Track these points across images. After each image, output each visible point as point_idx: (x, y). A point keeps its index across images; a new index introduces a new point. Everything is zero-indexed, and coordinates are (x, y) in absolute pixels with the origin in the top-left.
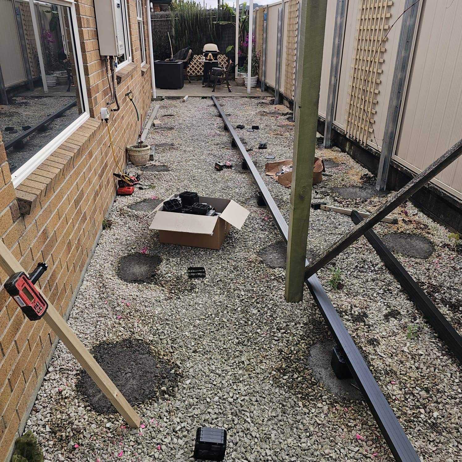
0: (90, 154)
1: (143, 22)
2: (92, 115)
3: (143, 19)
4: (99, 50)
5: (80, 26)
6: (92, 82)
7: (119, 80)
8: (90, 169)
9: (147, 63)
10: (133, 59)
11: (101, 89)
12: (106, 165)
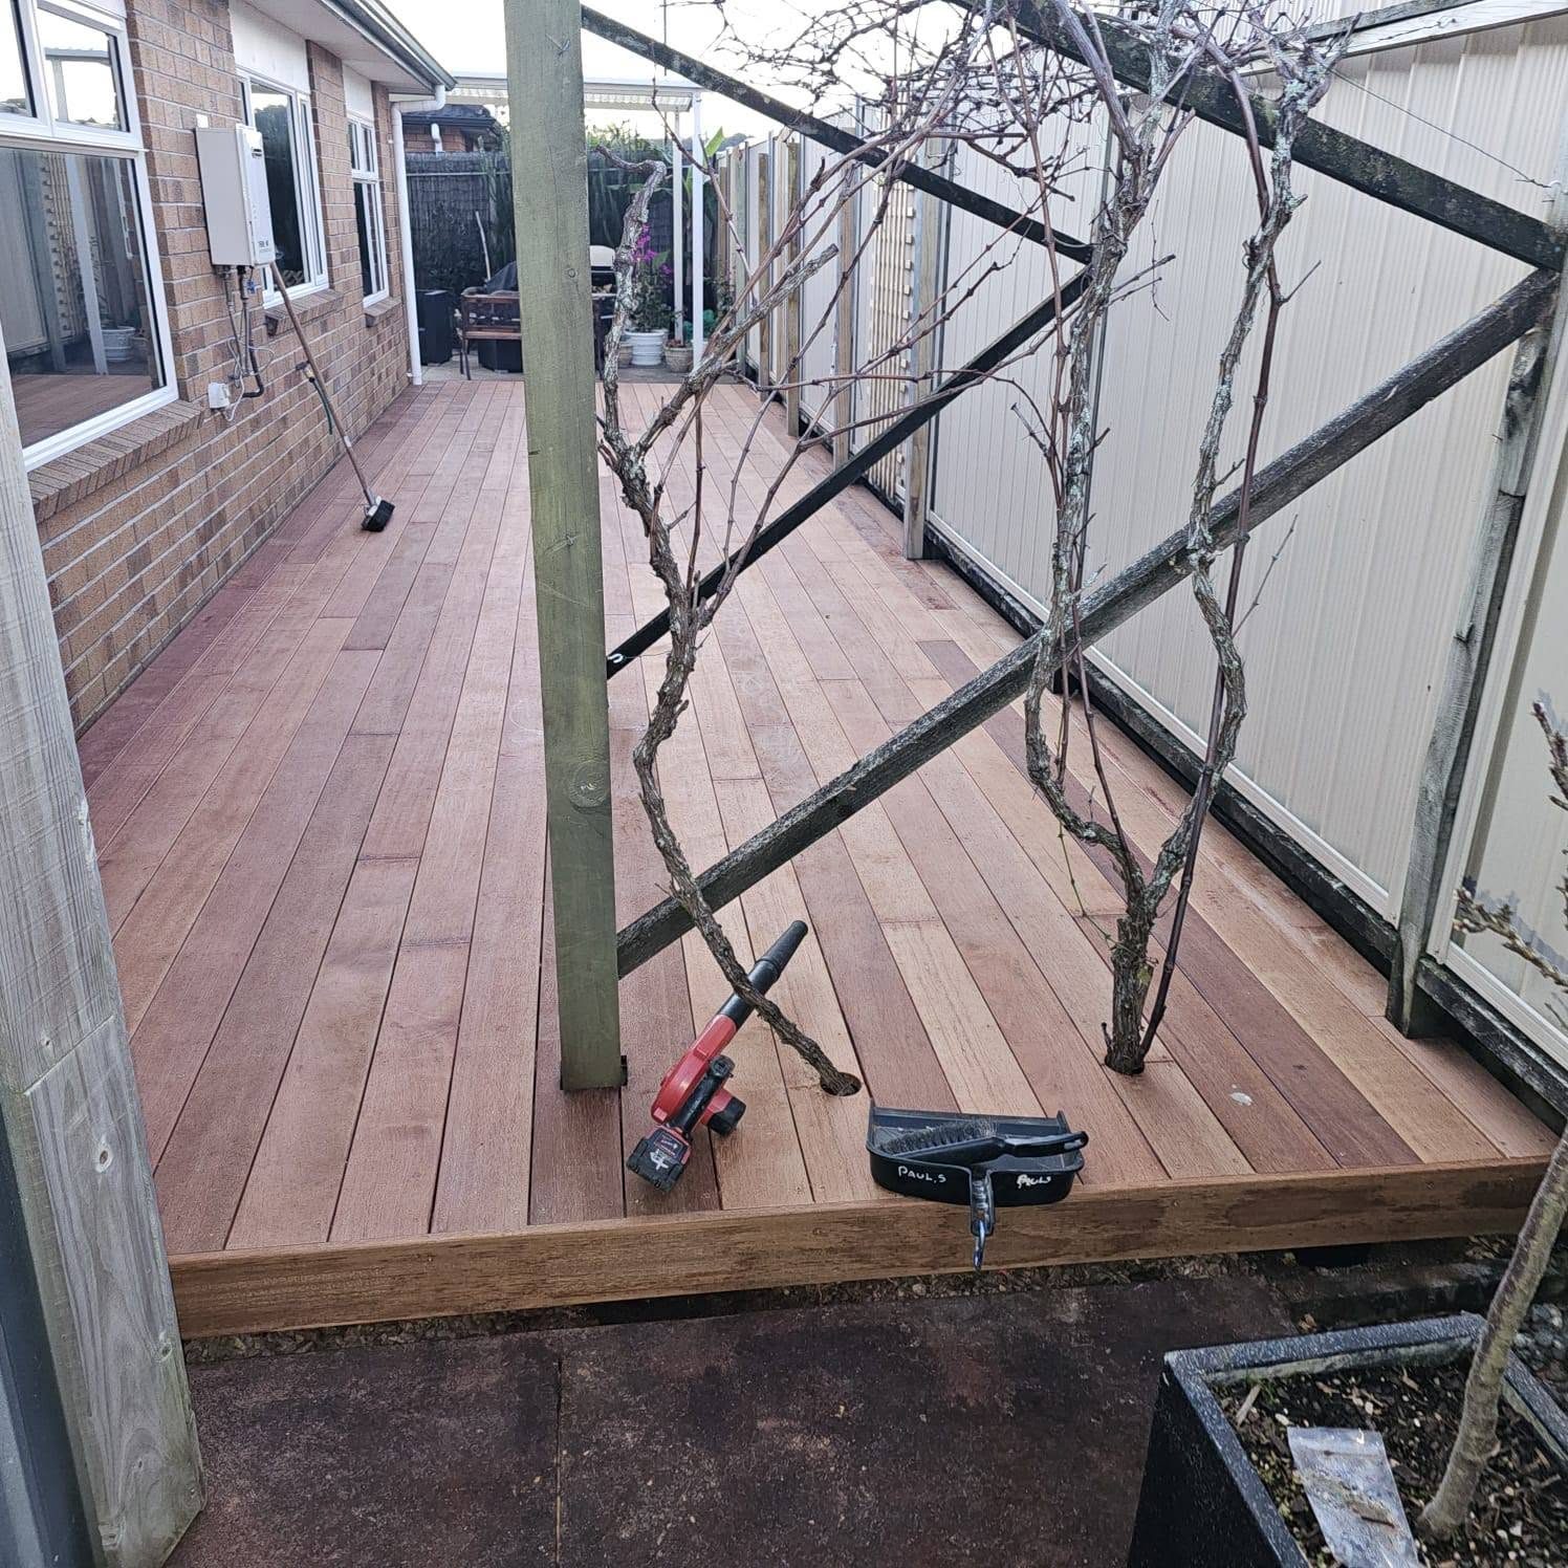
0: (174, 479)
1: (381, 184)
2: (183, 395)
3: (381, 176)
4: (209, 251)
5: (155, 198)
6: (183, 323)
7: (271, 327)
8: (170, 509)
9: (391, 295)
10: (331, 280)
11: (214, 339)
12: (221, 519)
